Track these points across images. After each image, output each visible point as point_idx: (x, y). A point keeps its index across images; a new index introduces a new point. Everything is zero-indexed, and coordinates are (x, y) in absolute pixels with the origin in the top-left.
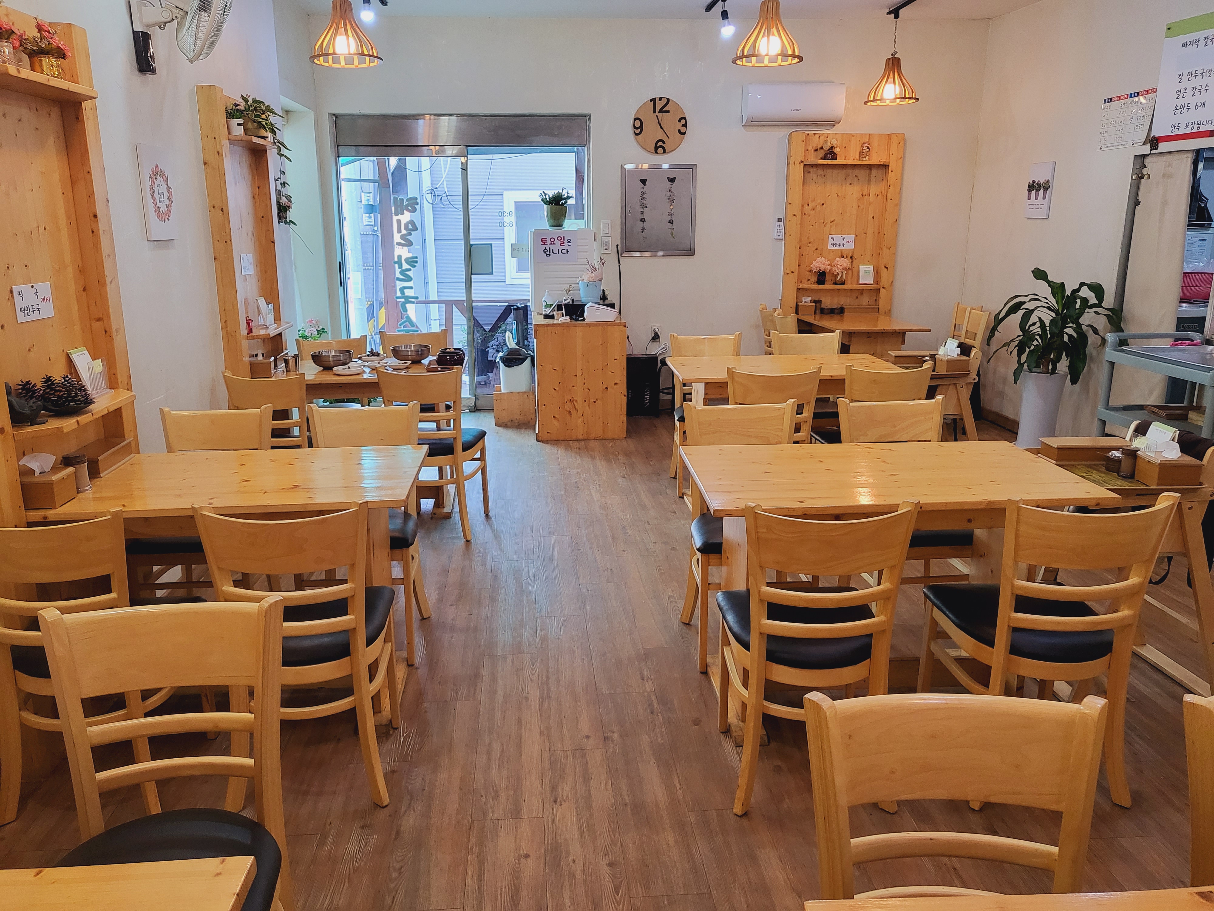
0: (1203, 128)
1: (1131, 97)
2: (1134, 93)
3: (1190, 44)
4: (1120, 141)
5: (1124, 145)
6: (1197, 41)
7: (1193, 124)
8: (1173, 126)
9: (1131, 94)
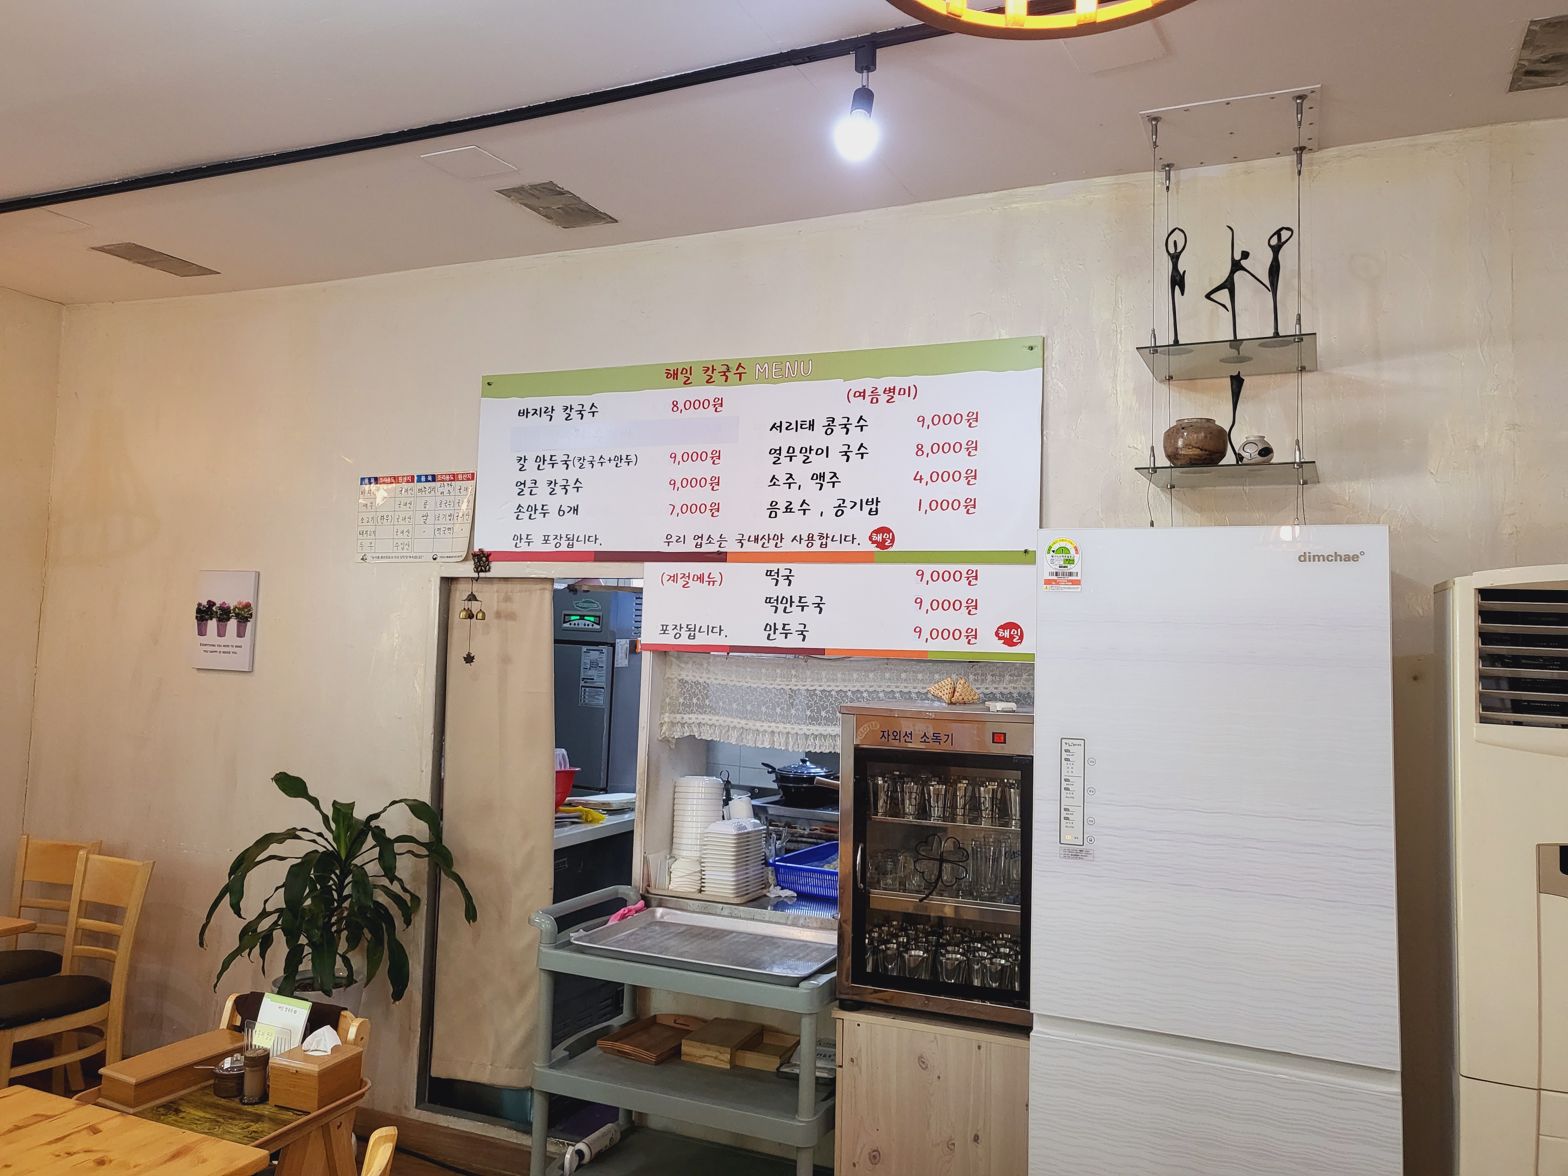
0: (578, 547)
1: (419, 481)
2: (426, 476)
3: (535, 413)
4: (405, 550)
5: (416, 557)
6: (549, 412)
7: (558, 538)
8: (518, 538)
9: (419, 477)
